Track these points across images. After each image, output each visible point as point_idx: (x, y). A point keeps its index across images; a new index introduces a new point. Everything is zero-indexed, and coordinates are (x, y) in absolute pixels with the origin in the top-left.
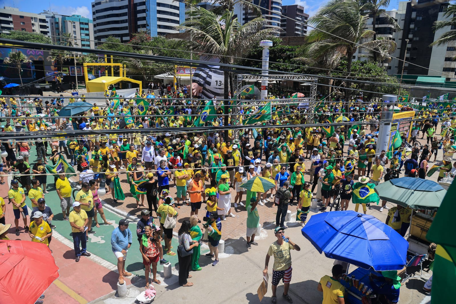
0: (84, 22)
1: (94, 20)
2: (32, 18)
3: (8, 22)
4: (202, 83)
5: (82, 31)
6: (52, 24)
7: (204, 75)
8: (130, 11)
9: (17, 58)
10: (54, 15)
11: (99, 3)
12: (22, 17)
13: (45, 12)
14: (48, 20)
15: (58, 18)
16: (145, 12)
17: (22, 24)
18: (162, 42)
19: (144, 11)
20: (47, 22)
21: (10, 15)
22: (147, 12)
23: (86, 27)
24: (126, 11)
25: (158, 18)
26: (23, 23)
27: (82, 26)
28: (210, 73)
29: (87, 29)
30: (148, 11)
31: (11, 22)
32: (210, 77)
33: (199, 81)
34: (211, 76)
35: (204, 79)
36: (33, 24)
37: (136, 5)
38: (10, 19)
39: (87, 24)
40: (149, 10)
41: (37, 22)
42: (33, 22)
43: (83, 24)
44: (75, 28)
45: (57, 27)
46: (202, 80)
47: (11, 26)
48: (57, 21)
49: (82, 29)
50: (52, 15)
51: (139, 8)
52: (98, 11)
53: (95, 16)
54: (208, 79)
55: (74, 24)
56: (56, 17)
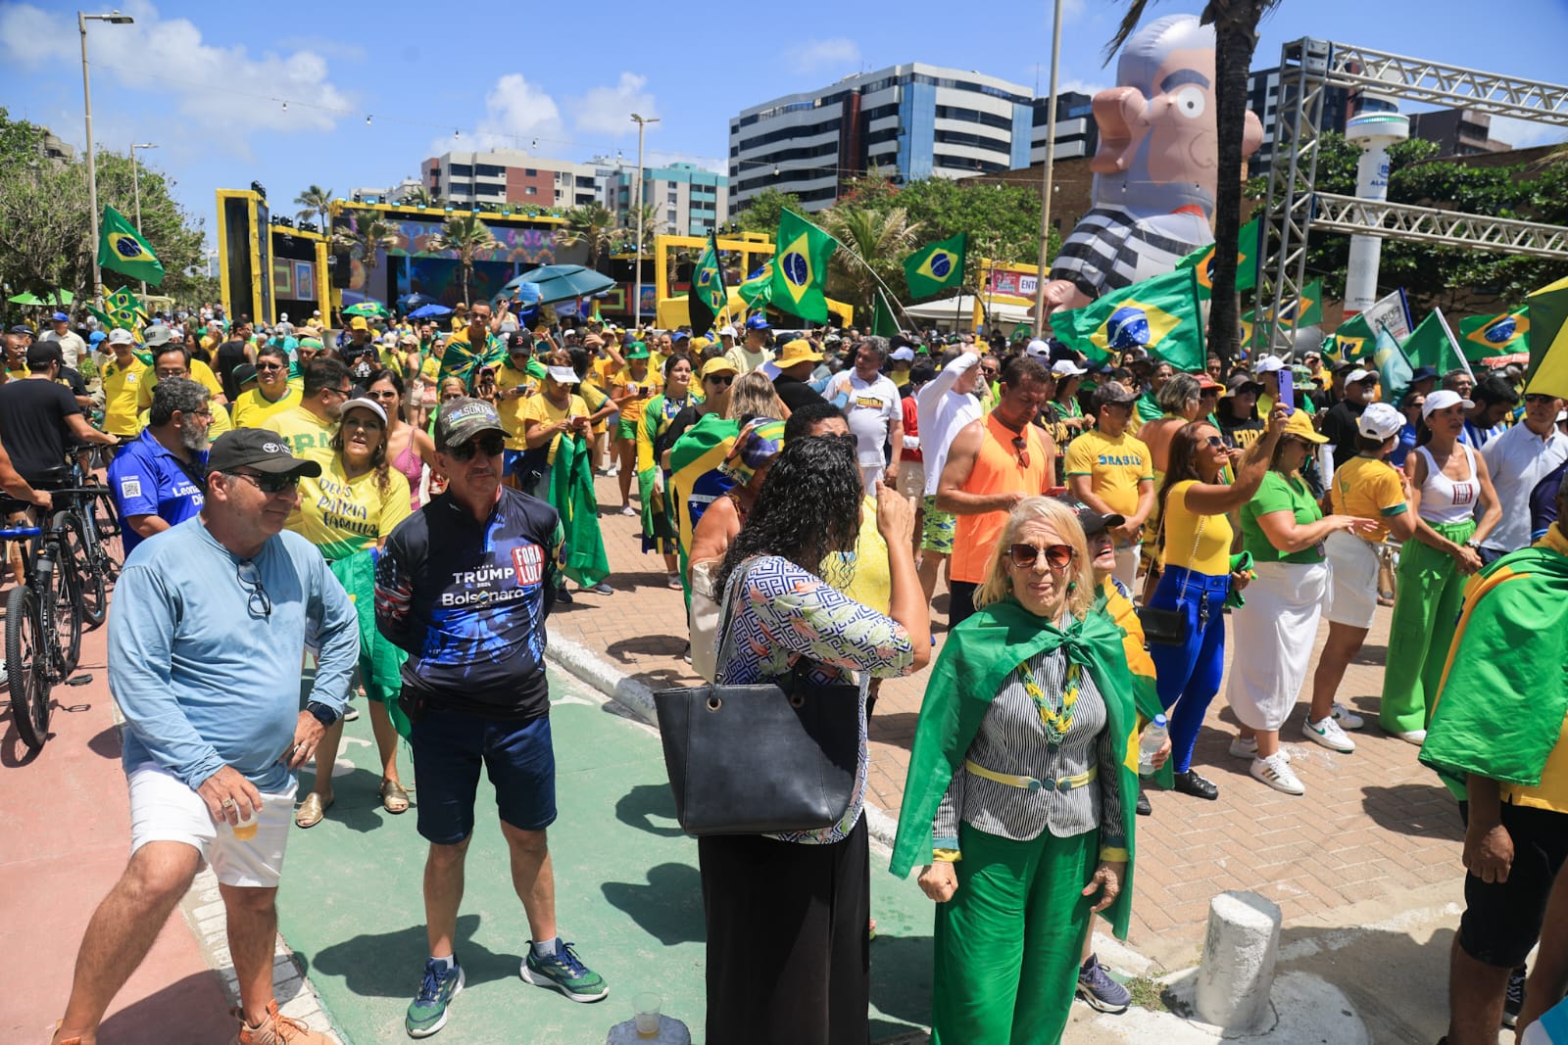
0: (704, 183)
1: (733, 171)
2: (557, 175)
3: (493, 190)
4: (1095, 281)
5: (696, 212)
6: (612, 191)
7: (1107, 251)
8: (847, 135)
9: (463, 234)
10: (621, 167)
11: (750, 120)
12: (531, 173)
13: (598, 161)
14: (600, 181)
15: (631, 175)
16: (896, 138)
17: (528, 192)
18: (942, 195)
19: (891, 134)
20: (599, 189)
21: (502, 169)
22: (900, 138)
23: (708, 198)
24: (833, 136)
25: (936, 156)
26: (534, 189)
27: (697, 196)
28: (1133, 244)
29: (711, 206)
30: (904, 133)
31: (502, 188)
32: (1130, 258)
33: (1079, 274)
34: (1135, 254)
35: (1104, 264)
36: (558, 193)
37: (867, 116)
38: (501, 180)
39: (711, 190)
40: (907, 131)
41: (568, 185)
42: (558, 186)
43: (700, 190)
44: (675, 201)
45: (623, 201)
46: (1094, 270)
47: (501, 198)
48: (626, 183)
49: (695, 205)
50: (616, 167)
51: (876, 126)
52: (746, 145)
53: (736, 161)
54: (1121, 268)
55: (672, 191)
56: (626, 171)
